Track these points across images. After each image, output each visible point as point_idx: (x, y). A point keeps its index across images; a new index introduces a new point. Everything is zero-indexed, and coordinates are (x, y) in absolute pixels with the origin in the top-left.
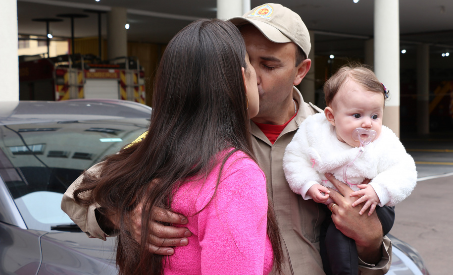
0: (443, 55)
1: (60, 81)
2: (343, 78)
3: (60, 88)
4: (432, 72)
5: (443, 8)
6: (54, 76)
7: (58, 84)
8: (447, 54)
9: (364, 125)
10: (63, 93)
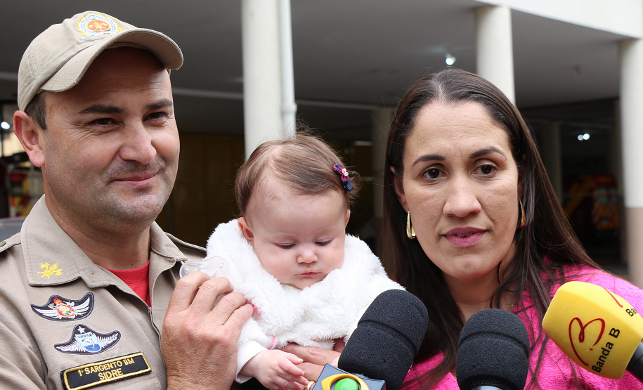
0: (580, 138)
1: (17, 190)
2: (257, 168)
3: (17, 200)
4: (565, 162)
5: (577, 69)
6: (8, 184)
7: (14, 196)
8: (586, 137)
9: (300, 260)
10: (20, 209)
